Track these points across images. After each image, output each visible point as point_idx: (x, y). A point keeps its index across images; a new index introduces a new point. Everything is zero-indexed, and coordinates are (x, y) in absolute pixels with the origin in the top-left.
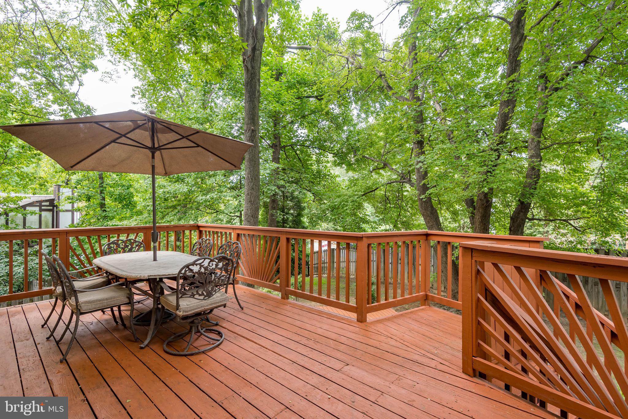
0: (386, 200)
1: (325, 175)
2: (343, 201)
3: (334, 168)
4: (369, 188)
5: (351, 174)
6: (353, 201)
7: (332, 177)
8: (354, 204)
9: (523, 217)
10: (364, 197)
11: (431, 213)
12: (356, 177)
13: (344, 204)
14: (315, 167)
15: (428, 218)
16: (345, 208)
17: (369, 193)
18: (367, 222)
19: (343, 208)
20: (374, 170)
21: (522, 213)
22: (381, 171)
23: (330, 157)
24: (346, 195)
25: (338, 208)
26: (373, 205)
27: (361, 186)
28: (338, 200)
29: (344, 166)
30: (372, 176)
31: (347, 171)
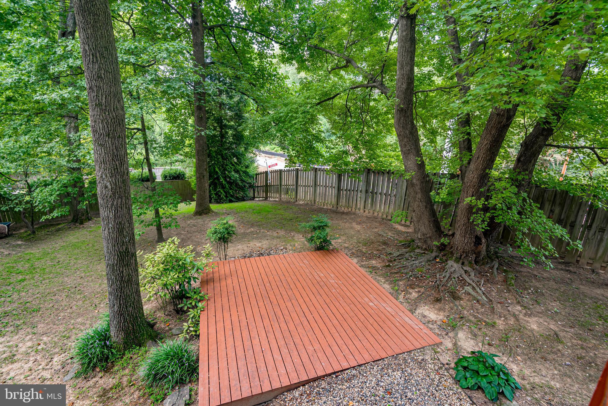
0: (346, 112)
1: (270, 75)
2: (291, 111)
3: (282, 65)
4: (326, 94)
5: (303, 74)
6: (304, 112)
7: (279, 78)
8: (305, 117)
9: (542, 143)
10: (319, 106)
11: (411, 133)
12: (310, 79)
13: (292, 116)
14: (256, 63)
15: (405, 140)
16: (293, 122)
17: (325, 101)
18: (321, 141)
19: (290, 122)
20: (333, 69)
21: (541, 137)
22: (342, 72)
23: (276, 48)
24: (295, 103)
25: (284, 122)
26: (330, 119)
27: (316, 90)
28: (285, 109)
29: (294, 62)
30: (330, 79)
31: (299, 70)
